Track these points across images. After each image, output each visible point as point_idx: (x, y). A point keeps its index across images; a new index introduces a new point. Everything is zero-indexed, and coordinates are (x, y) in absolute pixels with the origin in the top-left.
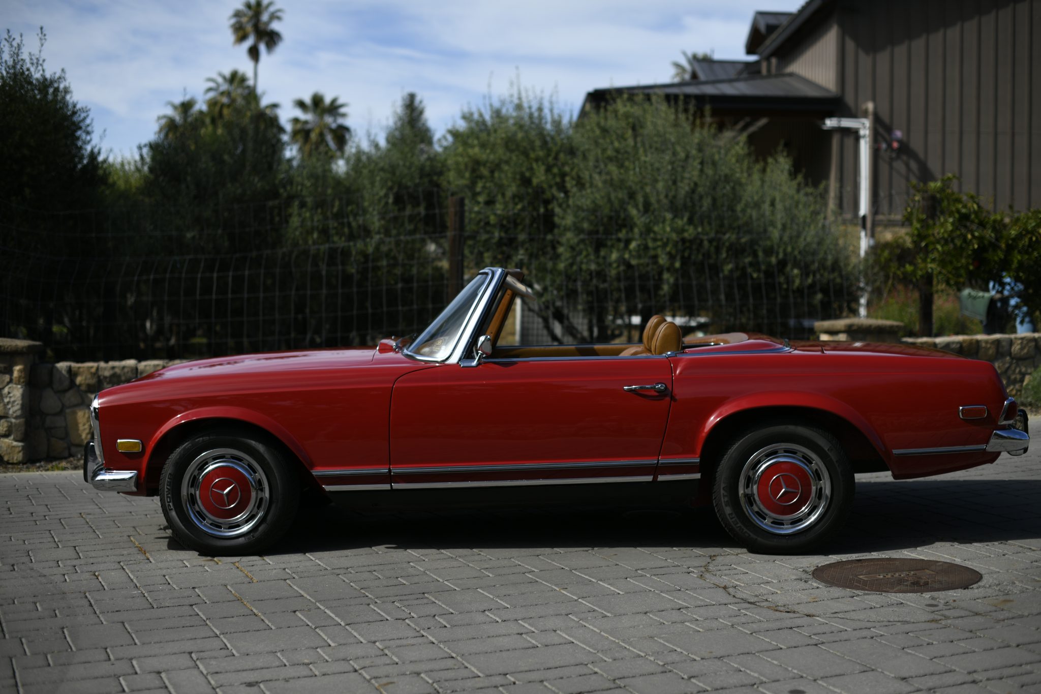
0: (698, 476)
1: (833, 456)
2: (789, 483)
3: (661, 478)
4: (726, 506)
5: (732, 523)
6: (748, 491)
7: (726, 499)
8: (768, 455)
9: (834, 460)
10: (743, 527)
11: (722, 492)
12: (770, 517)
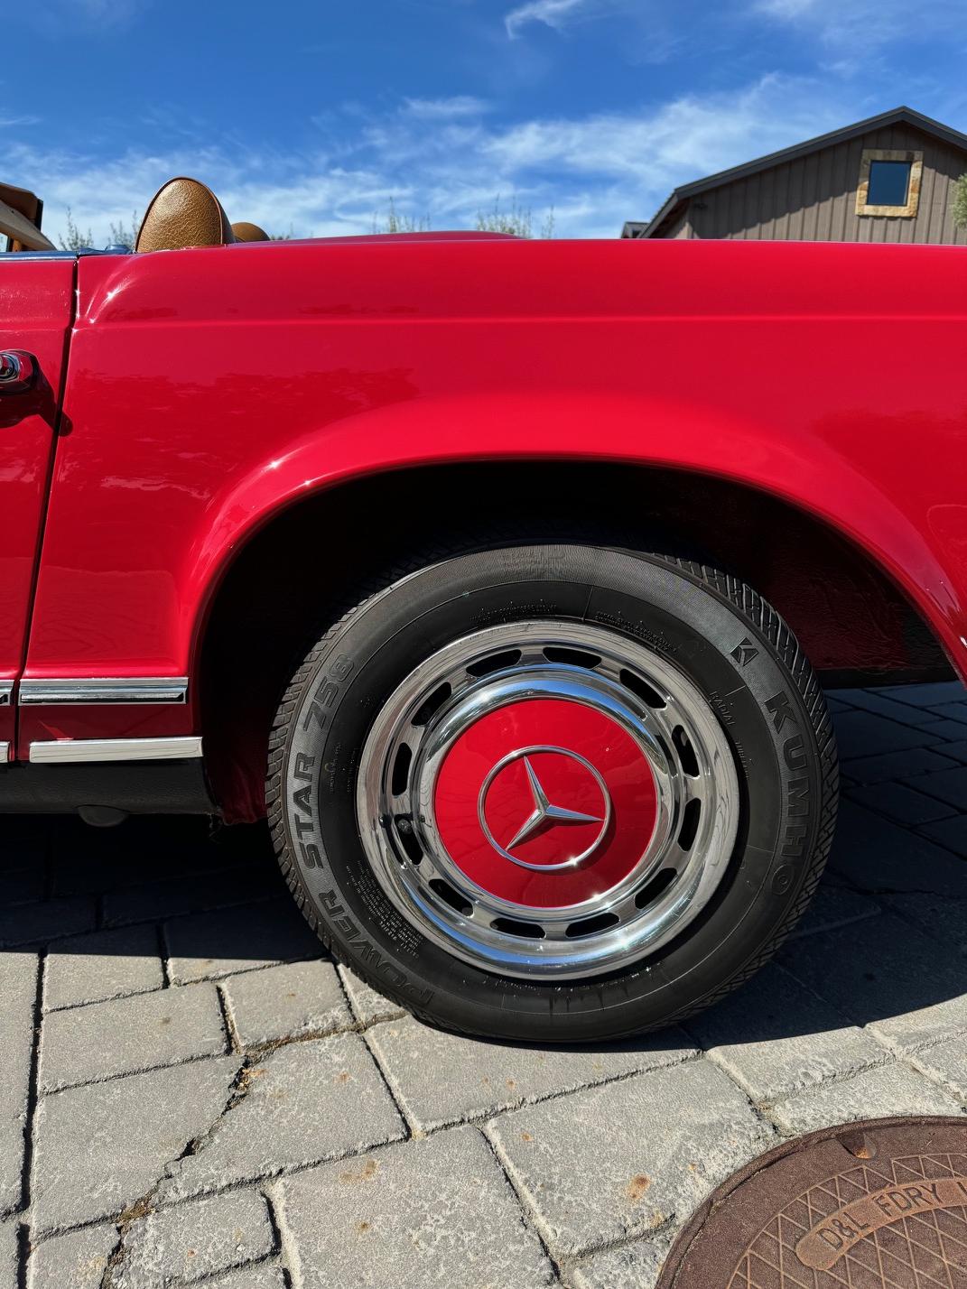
0: (189, 746)
1: (759, 679)
2: (564, 784)
3: (42, 751)
4: (310, 864)
5: (334, 927)
6: (400, 804)
7: (311, 838)
8: (483, 668)
9: (761, 700)
10: (373, 941)
11: (293, 809)
12: (485, 906)
